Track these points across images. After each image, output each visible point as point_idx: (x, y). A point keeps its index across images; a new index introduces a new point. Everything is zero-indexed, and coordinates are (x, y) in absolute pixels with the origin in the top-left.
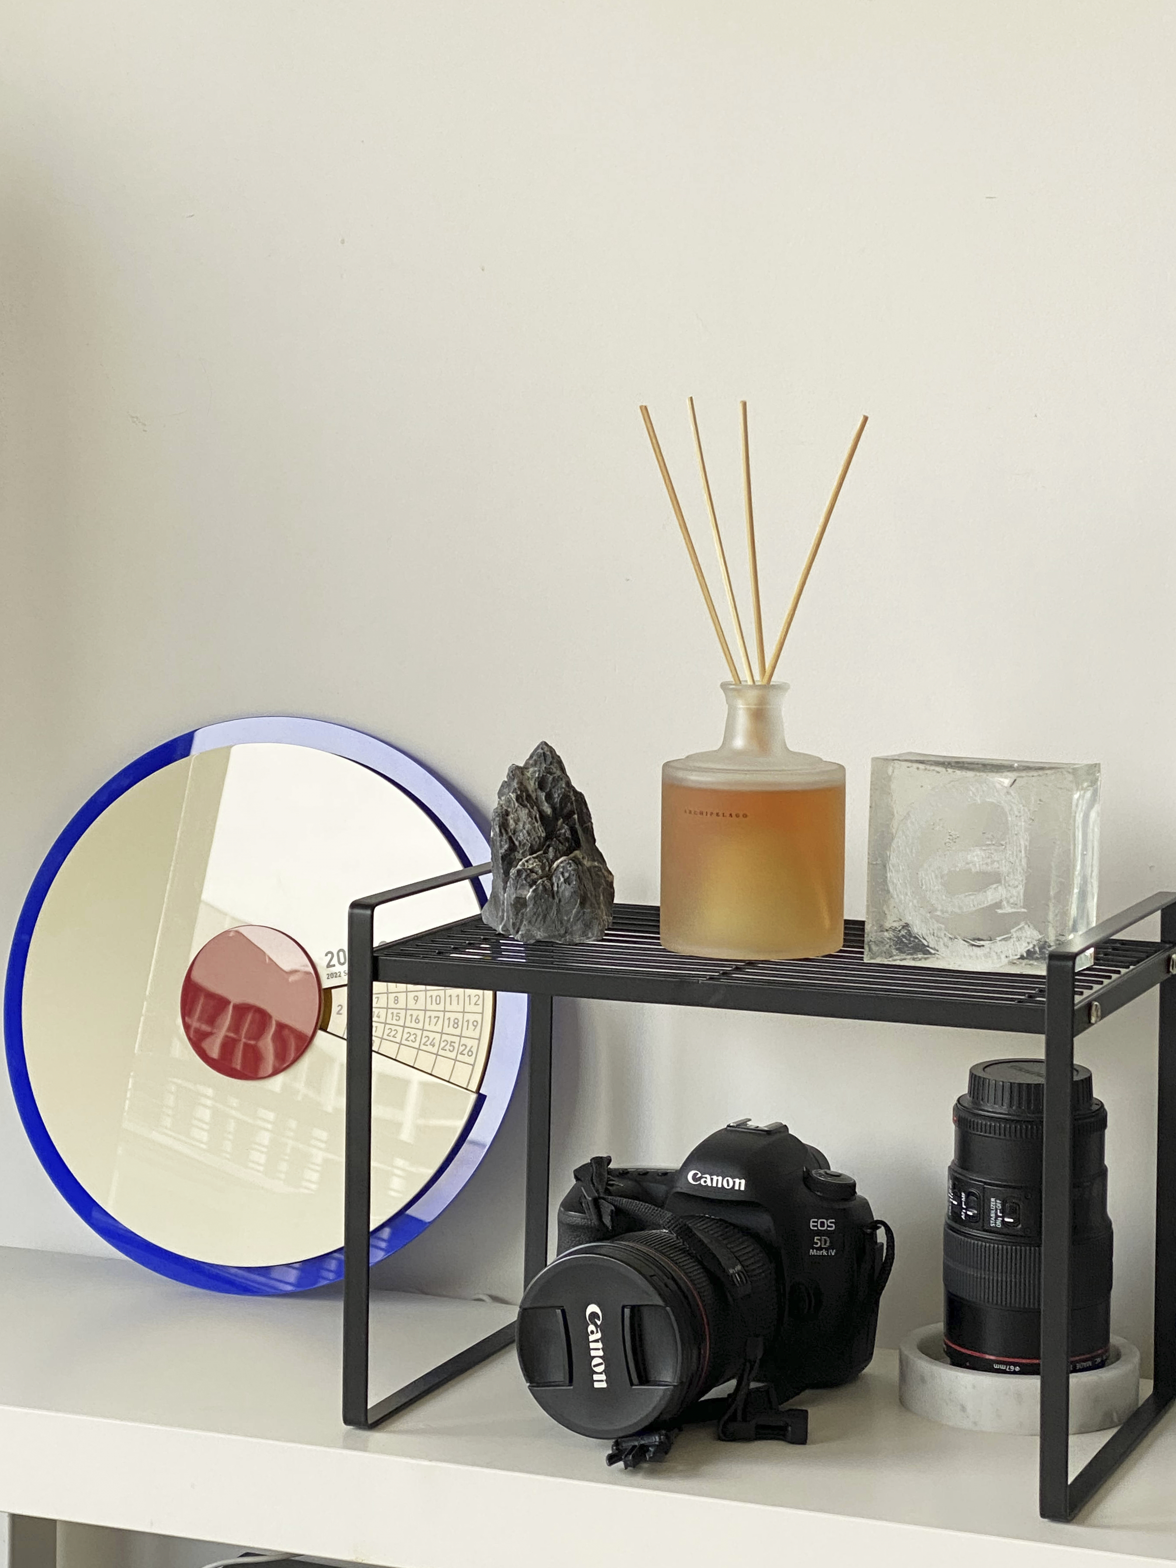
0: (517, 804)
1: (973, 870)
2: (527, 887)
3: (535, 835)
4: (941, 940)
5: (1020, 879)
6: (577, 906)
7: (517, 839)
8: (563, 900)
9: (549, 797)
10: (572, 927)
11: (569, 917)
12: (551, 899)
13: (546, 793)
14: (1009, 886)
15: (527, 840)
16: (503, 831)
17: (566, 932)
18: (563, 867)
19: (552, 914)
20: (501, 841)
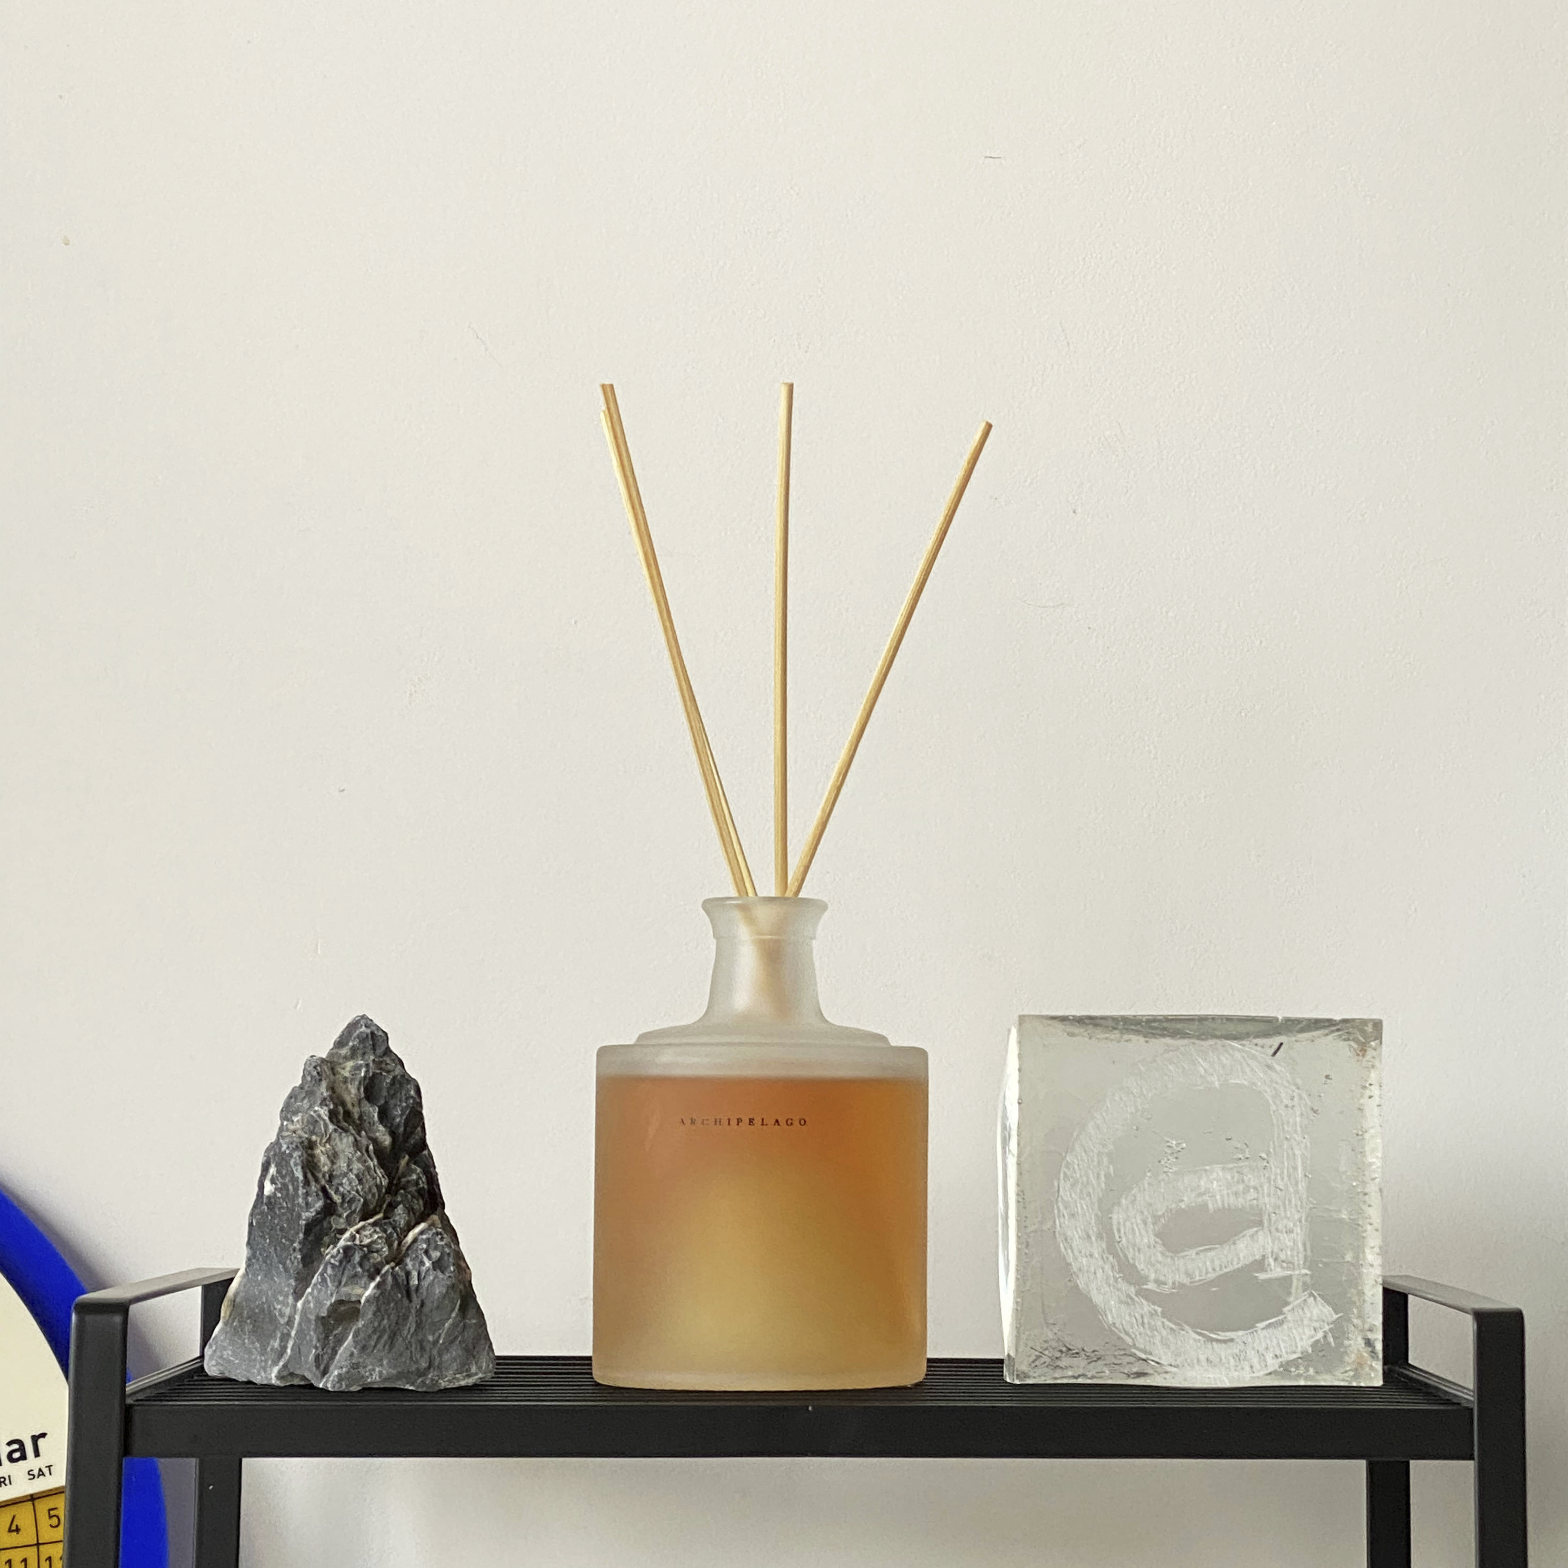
0: (331, 1127)
1: (1210, 1206)
2: (365, 1279)
3: (372, 1182)
4: (1156, 1333)
5: (1297, 1217)
6: (453, 1315)
7: (337, 1191)
8: (429, 1305)
9: (384, 1115)
10: (440, 1355)
11: (437, 1334)
12: (406, 1301)
13: (379, 1107)
14: (1277, 1230)
15: (357, 1191)
16: (309, 1176)
17: (429, 1367)
18: (428, 1241)
19: (406, 1332)
20: (307, 1194)
